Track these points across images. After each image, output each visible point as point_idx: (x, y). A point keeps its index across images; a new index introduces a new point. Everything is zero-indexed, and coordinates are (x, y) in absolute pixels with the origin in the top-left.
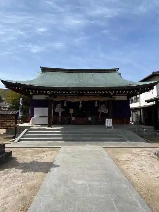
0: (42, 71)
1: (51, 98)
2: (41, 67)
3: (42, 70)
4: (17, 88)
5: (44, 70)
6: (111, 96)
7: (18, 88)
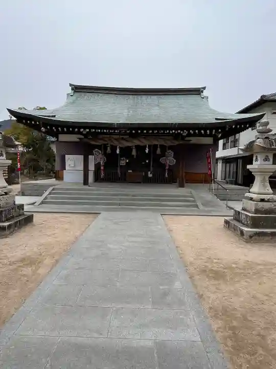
0: (73, 91)
1: (86, 140)
2: (71, 85)
3: (72, 89)
4: (33, 122)
5: (77, 89)
6: (183, 138)
7: (35, 122)
